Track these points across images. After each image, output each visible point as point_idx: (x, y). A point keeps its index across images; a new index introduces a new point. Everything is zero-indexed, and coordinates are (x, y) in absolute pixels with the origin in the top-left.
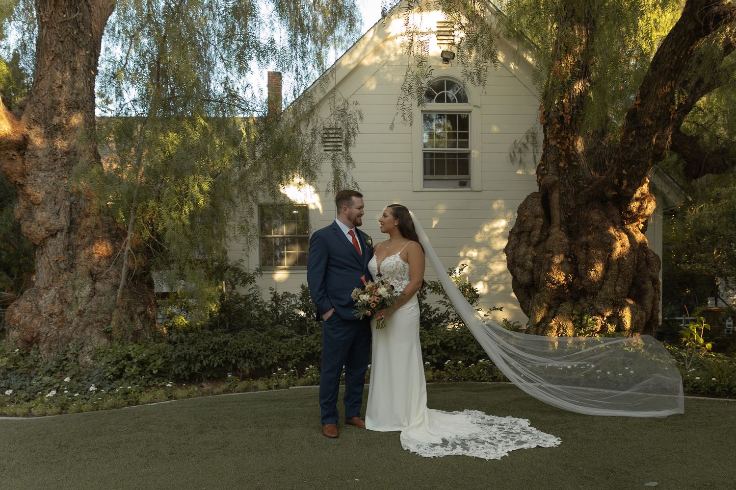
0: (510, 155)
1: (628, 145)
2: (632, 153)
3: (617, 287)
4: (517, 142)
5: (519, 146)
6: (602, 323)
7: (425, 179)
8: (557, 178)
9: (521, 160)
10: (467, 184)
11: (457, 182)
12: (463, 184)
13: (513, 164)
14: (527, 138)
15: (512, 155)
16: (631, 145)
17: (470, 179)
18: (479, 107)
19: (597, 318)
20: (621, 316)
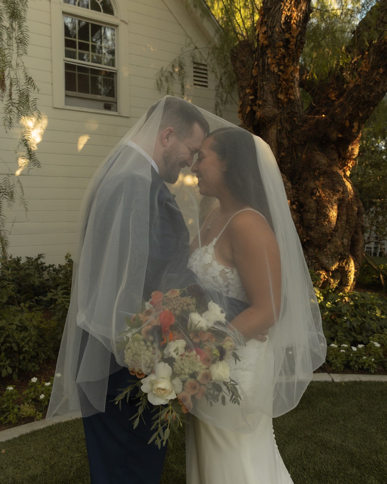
0: (157, 83)
1: (371, 84)
2: (374, 94)
3: (344, 240)
4: (164, 70)
5: (166, 74)
6: (325, 278)
7: (66, 96)
8: (277, 111)
9: (168, 90)
10: (112, 108)
11: (102, 104)
12: (108, 107)
13: (160, 93)
14: (173, 67)
15: (159, 82)
16: (374, 84)
17: (116, 103)
18: (126, 24)
19: (321, 272)
20: (347, 270)
